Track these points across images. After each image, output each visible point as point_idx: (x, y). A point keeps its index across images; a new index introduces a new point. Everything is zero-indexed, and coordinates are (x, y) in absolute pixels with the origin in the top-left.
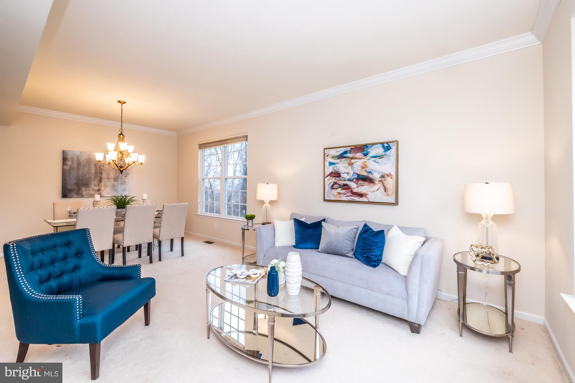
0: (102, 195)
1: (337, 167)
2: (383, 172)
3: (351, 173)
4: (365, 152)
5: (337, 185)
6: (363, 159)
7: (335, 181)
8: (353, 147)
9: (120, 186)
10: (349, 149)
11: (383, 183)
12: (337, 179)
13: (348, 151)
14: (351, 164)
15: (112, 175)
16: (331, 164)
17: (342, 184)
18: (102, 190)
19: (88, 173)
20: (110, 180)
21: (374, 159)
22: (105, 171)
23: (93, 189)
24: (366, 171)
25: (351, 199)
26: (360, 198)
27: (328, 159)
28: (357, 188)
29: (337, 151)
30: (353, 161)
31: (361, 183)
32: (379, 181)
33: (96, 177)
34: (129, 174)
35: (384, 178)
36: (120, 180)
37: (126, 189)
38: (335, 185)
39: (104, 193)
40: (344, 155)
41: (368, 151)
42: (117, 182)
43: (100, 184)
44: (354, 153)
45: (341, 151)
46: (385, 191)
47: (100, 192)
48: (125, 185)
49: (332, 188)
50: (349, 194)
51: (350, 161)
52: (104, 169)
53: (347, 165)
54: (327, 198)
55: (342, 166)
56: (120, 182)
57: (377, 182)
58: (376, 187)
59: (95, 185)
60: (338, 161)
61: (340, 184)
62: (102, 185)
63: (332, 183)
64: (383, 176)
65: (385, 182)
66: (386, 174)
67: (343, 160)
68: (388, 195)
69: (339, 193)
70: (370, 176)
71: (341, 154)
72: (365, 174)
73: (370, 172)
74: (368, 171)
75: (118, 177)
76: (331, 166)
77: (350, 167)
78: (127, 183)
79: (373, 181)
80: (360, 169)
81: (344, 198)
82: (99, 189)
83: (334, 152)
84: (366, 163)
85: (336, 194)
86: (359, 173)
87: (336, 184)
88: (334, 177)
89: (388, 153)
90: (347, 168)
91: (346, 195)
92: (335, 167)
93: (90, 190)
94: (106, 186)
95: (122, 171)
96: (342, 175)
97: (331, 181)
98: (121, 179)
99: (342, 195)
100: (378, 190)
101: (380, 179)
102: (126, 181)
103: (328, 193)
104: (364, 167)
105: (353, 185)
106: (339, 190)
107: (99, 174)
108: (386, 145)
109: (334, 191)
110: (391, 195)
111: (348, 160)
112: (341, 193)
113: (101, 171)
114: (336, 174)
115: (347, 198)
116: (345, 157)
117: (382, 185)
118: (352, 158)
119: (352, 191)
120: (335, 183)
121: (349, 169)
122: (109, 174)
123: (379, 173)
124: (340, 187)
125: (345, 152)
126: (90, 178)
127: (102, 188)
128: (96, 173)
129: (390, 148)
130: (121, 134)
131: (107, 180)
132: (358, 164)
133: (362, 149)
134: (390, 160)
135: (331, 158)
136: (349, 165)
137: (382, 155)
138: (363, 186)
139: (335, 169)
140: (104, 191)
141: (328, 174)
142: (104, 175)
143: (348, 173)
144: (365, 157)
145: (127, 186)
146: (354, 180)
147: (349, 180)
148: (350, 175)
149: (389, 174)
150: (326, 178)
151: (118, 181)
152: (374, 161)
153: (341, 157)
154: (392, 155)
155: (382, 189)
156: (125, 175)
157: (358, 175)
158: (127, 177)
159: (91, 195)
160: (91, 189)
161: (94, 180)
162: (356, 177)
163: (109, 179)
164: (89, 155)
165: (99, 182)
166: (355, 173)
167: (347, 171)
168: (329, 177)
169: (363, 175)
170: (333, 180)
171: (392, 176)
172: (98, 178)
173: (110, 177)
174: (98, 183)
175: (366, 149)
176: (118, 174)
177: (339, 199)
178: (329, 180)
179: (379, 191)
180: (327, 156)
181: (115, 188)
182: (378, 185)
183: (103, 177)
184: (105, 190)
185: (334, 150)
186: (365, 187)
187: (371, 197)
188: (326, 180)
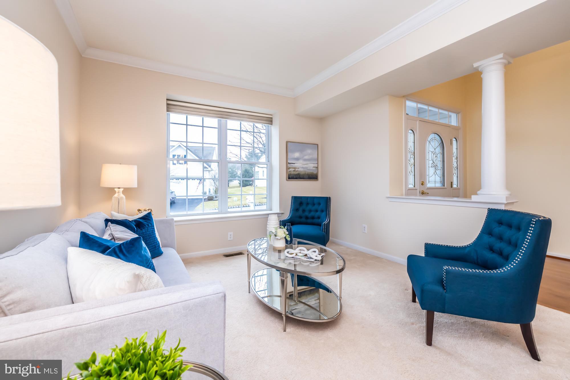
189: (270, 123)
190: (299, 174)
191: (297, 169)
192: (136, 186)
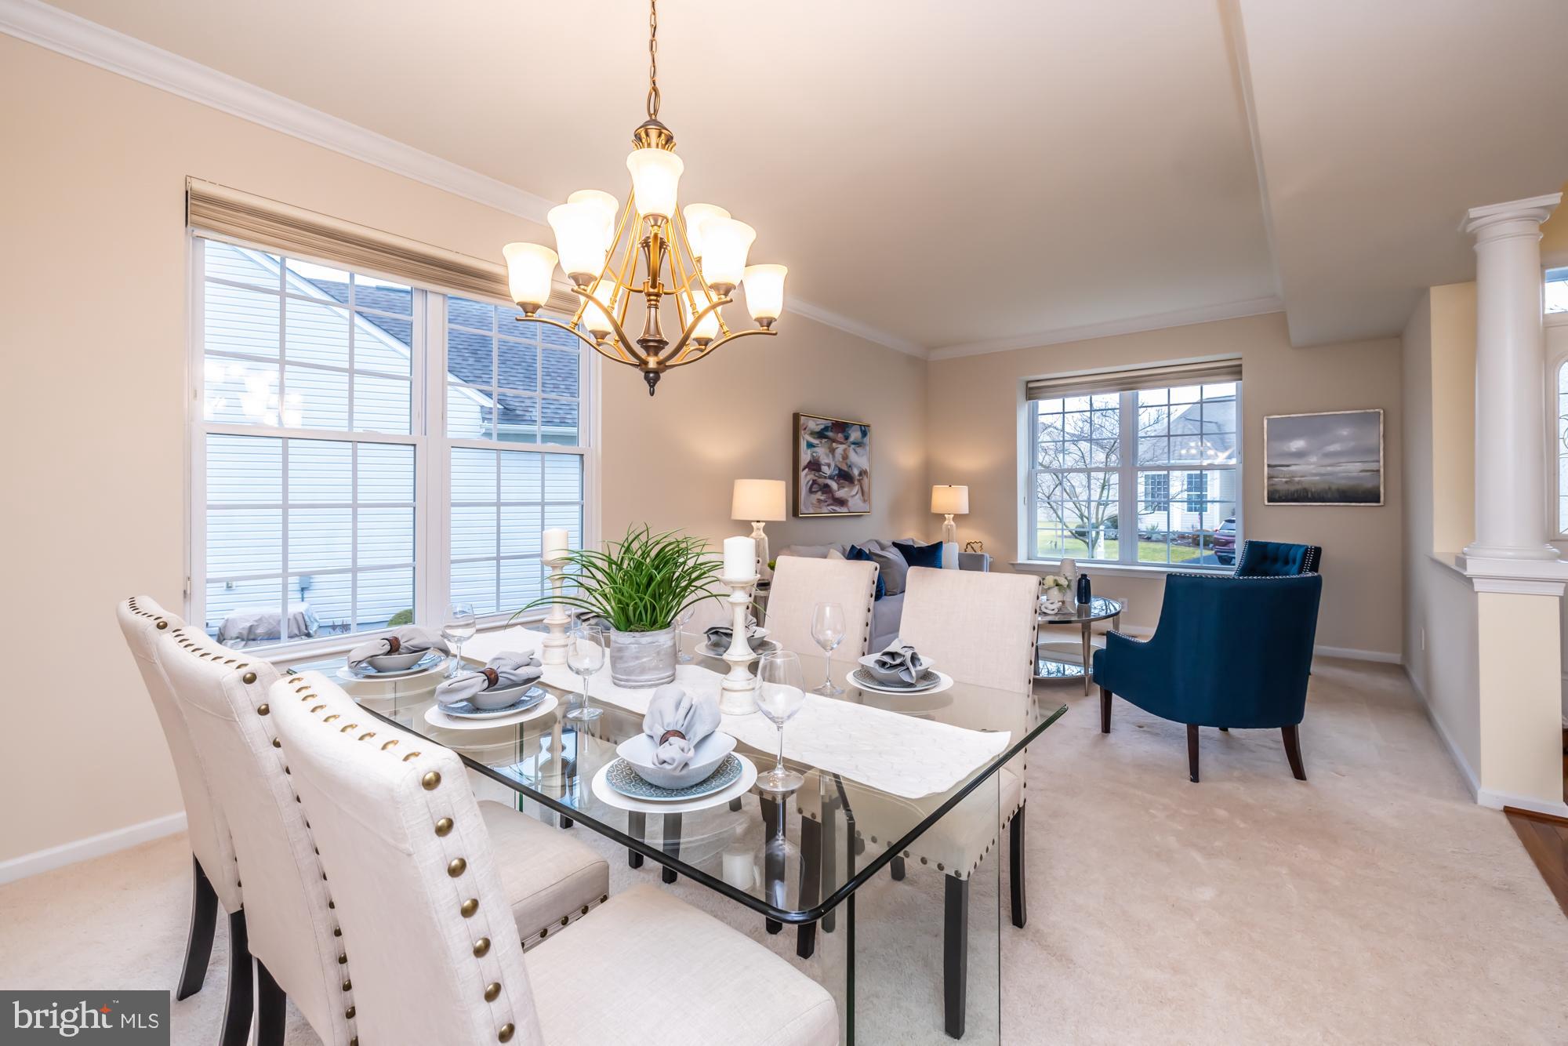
1: (816, 452)
3: (833, 466)
4: (845, 434)
5: (816, 486)
6: (844, 444)
7: (814, 478)
8: (834, 422)
10: (830, 423)
11: (861, 484)
12: (816, 474)
13: (830, 427)
16: (809, 445)
17: (822, 484)
21: (853, 446)
24: (847, 464)
25: (832, 509)
26: (841, 508)
27: (804, 435)
28: (838, 491)
29: (818, 423)
30: (834, 445)
31: (842, 483)
32: (859, 480)
35: (861, 476)
38: (814, 486)
40: (825, 433)
41: (849, 432)
44: (835, 432)
45: (822, 424)
46: (862, 496)
49: (810, 490)
50: (830, 501)
51: (831, 444)
53: (828, 451)
54: (802, 510)
55: (821, 452)
57: (856, 482)
58: (854, 490)
60: (818, 441)
61: (820, 483)
63: (811, 482)
64: (860, 474)
65: (862, 481)
66: (863, 470)
67: (824, 440)
68: (863, 501)
69: (819, 501)
70: (850, 471)
71: (822, 429)
72: (846, 468)
73: (850, 466)
74: (849, 464)
76: (809, 450)
77: (830, 455)
79: (853, 480)
80: (841, 460)
81: (825, 509)
83: (812, 424)
84: (847, 452)
85: (815, 502)
86: (840, 466)
87: (816, 483)
88: (813, 470)
89: (864, 440)
90: (827, 456)
91: (826, 504)
92: (814, 452)
96: (822, 468)
97: (808, 477)
99: (822, 505)
100: (857, 493)
101: (858, 478)
103: (806, 500)
104: (845, 457)
105: (834, 485)
106: (819, 495)
108: (863, 429)
109: (812, 496)
110: (865, 502)
111: (829, 442)
112: (821, 500)
114: (814, 466)
115: (828, 508)
116: (826, 437)
117: (860, 488)
118: (834, 441)
119: (833, 496)
120: (813, 482)
121: (830, 459)
123: (858, 468)
124: (820, 490)
125: (827, 429)
129: (866, 434)
132: (839, 452)
133: (843, 428)
134: (865, 451)
135: (809, 434)
136: (830, 451)
137: (860, 443)
138: (843, 487)
139: (813, 456)
141: (805, 463)
143: (829, 465)
144: (845, 442)
146: (836, 478)
147: (831, 478)
148: (831, 469)
149: (865, 470)
150: (801, 471)
152: (853, 449)
153: (820, 435)
154: (867, 445)
155: (860, 494)
157: (839, 469)
162: (837, 472)
166: (836, 466)
167: (828, 461)
168: (806, 470)
169: (844, 471)
170: (811, 476)
171: (868, 473)
175: (846, 430)
177: (818, 511)
178: (806, 475)
179: (856, 496)
182: (856, 488)
185: (813, 420)
186: (846, 489)
187: (852, 505)
188: (803, 474)
189: (1239, 377)
190: (1305, 490)
191: (1297, 479)
192: (967, 512)
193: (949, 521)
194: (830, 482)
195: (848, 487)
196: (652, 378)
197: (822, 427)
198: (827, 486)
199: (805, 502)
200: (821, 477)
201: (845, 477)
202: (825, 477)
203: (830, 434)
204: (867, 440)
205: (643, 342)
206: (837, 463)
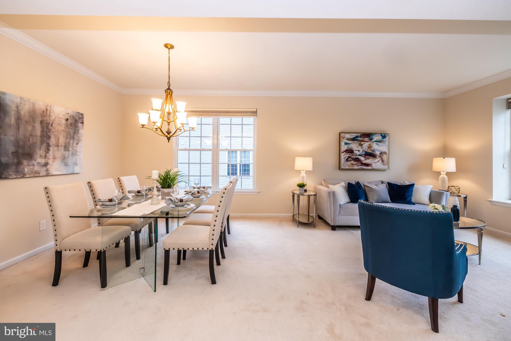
0: (50, 172)
1: (351, 146)
2: (381, 151)
3: (361, 151)
4: (370, 138)
5: (351, 159)
6: (369, 142)
7: (349, 156)
8: (362, 134)
9: (70, 157)
10: (359, 135)
11: (381, 158)
12: (350, 154)
13: (359, 136)
14: (361, 145)
15: (62, 141)
16: (346, 144)
17: (354, 158)
18: (49, 164)
19: (31, 135)
20: (60, 148)
21: (376, 143)
22: (54, 133)
23: (38, 163)
24: (371, 150)
25: (361, 167)
26: (367, 167)
27: (344, 140)
28: (365, 160)
29: (351, 135)
30: (362, 143)
31: (368, 157)
32: (379, 156)
33: (42, 143)
34: (80, 140)
35: (382, 154)
36: (71, 149)
37: (78, 162)
38: (349, 159)
39: (52, 169)
40: (357, 139)
41: (373, 137)
42: (67, 152)
43: (48, 155)
44: (363, 137)
45: (354, 135)
46: (383, 162)
47: (48, 167)
48: (76, 157)
49: (347, 160)
50: (360, 164)
51: (360, 143)
52: (53, 130)
53: (358, 145)
54: (342, 167)
55: (354, 146)
56: (71, 152)
58: (377, 160)
59: (41, 156)
60: (351, 142)
61: (353, 158)
62: (49, 156)
63: (347, 157)
64: (381, 153)
65: (382, 157)
66: (383, 152)
67: (355, 142)
68: (384, 165)
69: (352, 164)
70: (373, 153)
71: (354, 137)
72: (370, 152)
73: (373, 151)
74: (372, 150)
75: (69, 144)
76: (346, 145)
77: (360, 147)
78: (78, 154)
79: (376, 156)
80: (367, 148)
81: (356, 167)
82: (46, 163)
83: (348, 136)
84: (371, 145)
85: (349, 164)
86: (366, 151)
88: (349, 153)
89: (384, 139)
90: (358, 147)
91: (357, 165)
92: (349, 146)
93: (34, 165)
94: (55, 158)
95: (170, 138)
96: (355, 152)
97: (346, 155)
98: (73, 147)
99: (354, 165)
101: (379, 155)
102: (77, 151)
103: (344, 164)
104: (370, 147)
105: (362, 158)
106: (352, 162)
107: (47, 138)
108: (383, 135)
109: (348, 162)
110: (385, 165)
111: (359, 142)
113: (48, 134)
114: (350, 151)
115: (358, 167)
116: (357, 140)
117: (380, 159)
118: (362, 141)
119: (361, 162)
120: (349, 157)
121: (360, 148)
122: (58, 139)
123: (379, 151)
124: (353, 160)
125: (357, 137)
126: (34, 144)
127: (50, 162)
128: (42, 136)
129: (386, 137)
130: (169, 89)
131: (56, 148)
132: (366, 145)
133: (368, 135)
134: (385, 144)
135: (346, 140)
136: (359, 145)
137: (381, 141)
138: (369, 159)
139: (349, 148)
140: (52, 165)
141: (344, 150)
142: (53, 141)
143: (359, 151)
144: (370, 141)
145: (78, 157)
146: (363, 155)
147: (359, 155)
148: (360, 152)
149: (384, 152)
150: (342, 153)
151: (69, 151)
152: (376, 144)
153: (354, 139)
154: (387, 141)
155: (381, 161)
156: (77, 142)
157: (366, 152)
158: (79, 144)
159: (36, 173)
160: (35, 163)
161: (40, 149)
162: (364, 153)
163: (58, 146)
164: (33, 104)
165: (46, 150)
166: (363, 151)
167: (358, 149)
168: (345, 153)
169: (369, 152)
170: (347, 155)
171: (386, 153)
172: (45, 145)
173: (60, 145)
174: (44, 153)
175: (371, 136)
176: (68, 140)
177: (352, 168)
178: (344, 155)
179: (379, 162)
180: (344, 138)
181: (65, 161)
183: (51, 144)
184: (54, 164)
185: (349, 134)
187: (374, 166)
188: (342, 155)
192: (455, 171)
193: (443, 175)
194: (359, 157)
195: (372, 159)
196: (169, 139)
197: (355, 136)
198: (358, 158)
199: (343, 164)
200: (353, 155)
201: (370, 155)
202: (356, 155)
203: (359, 139)
204: (387, 139)
205: (167, 132)
206: (364, 150)
